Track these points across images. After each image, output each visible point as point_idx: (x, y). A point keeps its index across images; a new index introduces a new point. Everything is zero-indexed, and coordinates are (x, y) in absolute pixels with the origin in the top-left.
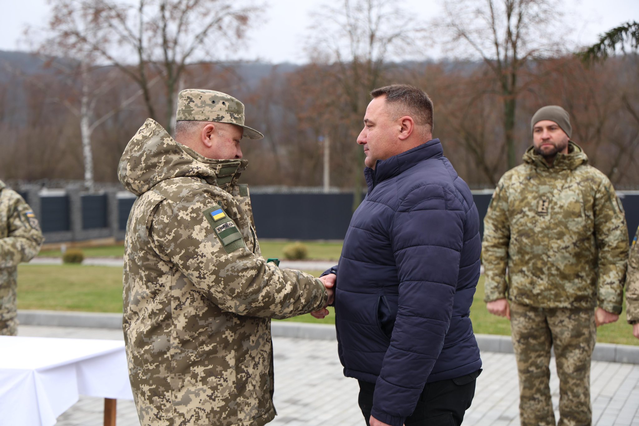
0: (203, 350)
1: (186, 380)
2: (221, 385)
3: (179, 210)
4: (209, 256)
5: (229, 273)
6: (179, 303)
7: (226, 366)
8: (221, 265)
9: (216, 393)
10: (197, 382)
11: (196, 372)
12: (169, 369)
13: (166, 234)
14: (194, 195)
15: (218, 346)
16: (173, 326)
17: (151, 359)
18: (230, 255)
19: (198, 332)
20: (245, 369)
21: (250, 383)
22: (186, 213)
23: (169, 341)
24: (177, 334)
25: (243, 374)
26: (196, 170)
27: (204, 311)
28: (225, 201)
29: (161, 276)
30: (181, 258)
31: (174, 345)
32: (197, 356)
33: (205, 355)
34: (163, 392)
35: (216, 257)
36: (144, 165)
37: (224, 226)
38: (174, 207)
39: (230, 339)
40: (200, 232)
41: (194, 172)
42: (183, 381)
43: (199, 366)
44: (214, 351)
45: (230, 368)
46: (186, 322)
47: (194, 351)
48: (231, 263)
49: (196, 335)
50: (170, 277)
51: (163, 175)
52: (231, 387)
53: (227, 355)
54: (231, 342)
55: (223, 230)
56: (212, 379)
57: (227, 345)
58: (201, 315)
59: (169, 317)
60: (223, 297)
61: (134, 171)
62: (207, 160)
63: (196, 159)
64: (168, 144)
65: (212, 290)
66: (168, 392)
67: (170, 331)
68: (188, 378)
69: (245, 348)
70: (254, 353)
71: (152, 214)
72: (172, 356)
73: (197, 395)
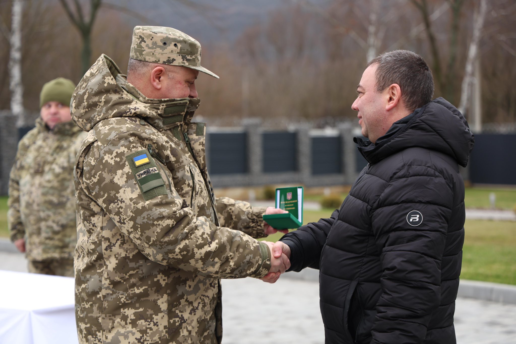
0: (133, 292)
1: (116, 322)
2: (151, 329)
3: (105, 153)
4: (128, 202)
5: (145, 220)
6: (109, 244)
7: (157, 310)
8: (138, 212)
9: (145, 337)
10: (126, 324)
11: (126, 314)
12: (101, 309)
13: (92, 176)
14: (120, 139)
15: (149, 289)
16: (105, 267)
17: (86, 298)
18: (147, 202)
19: (128, 274)
20: (180, 314)
21: (184, 328)
22: (111, 157)
23: (101, 281)
24: (108, 275)
25: (177, 319)
26: (133, 111)
27: (134, 253)
28: (156, 145)
29: (94, 216)
30: (104, 202)
31: (105, 286)
32: (128, 298)
33: (136, 298)
34: (96, 331)
35: (134, 203)
36: (86, 103)
37: (144, 173)
38: (101, 150)
39: (163, 283)
40: (122, 177)
41: (131, 113)
42: (114, 322)
43: (130, 308)
44: (145, 294)
45: (161, 312)
46: (116, 264)
47: (125, 293)
48: (148, 210)
49: (127, 277)
50: (101, 217)
51: (102, 114)
52: (162, 331)
53: (159, 299)
54: (163, 286)
55: (143, 176)
56: (142, 322)
57: (159, 289)
58: (131, 257)
59: (100, 257)
60: (141, 243)
61: (78, 109)
62: (148, 100)
63: (138, 98)
64: (108, 83)
65: (132, 236)
66: (99, 332)
67: (102, 272)
68: (118, 320)
69: (180, 293)
70: (191, 298)
71: (83, 155)
72: (104, 297)
73: (126, 337)
